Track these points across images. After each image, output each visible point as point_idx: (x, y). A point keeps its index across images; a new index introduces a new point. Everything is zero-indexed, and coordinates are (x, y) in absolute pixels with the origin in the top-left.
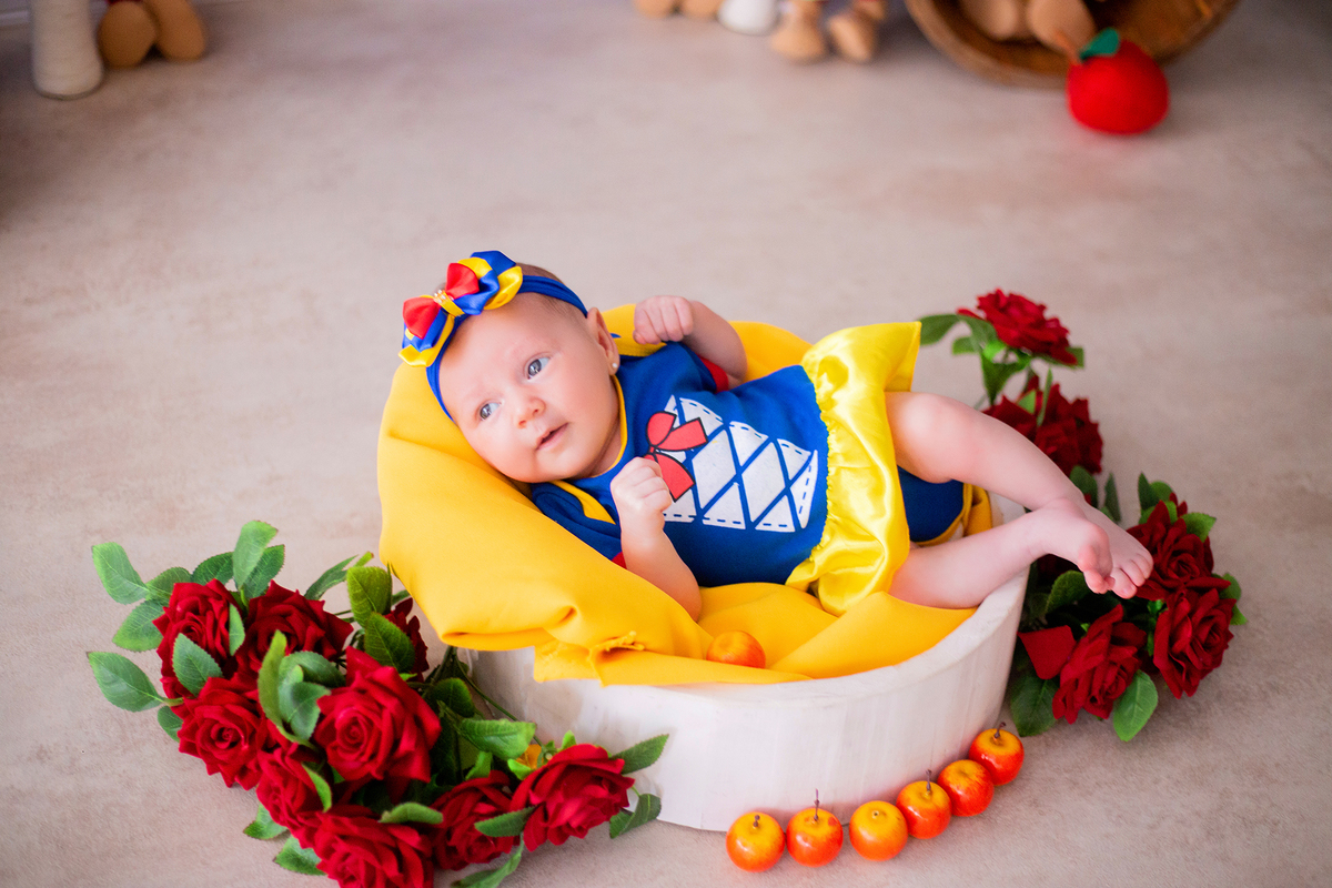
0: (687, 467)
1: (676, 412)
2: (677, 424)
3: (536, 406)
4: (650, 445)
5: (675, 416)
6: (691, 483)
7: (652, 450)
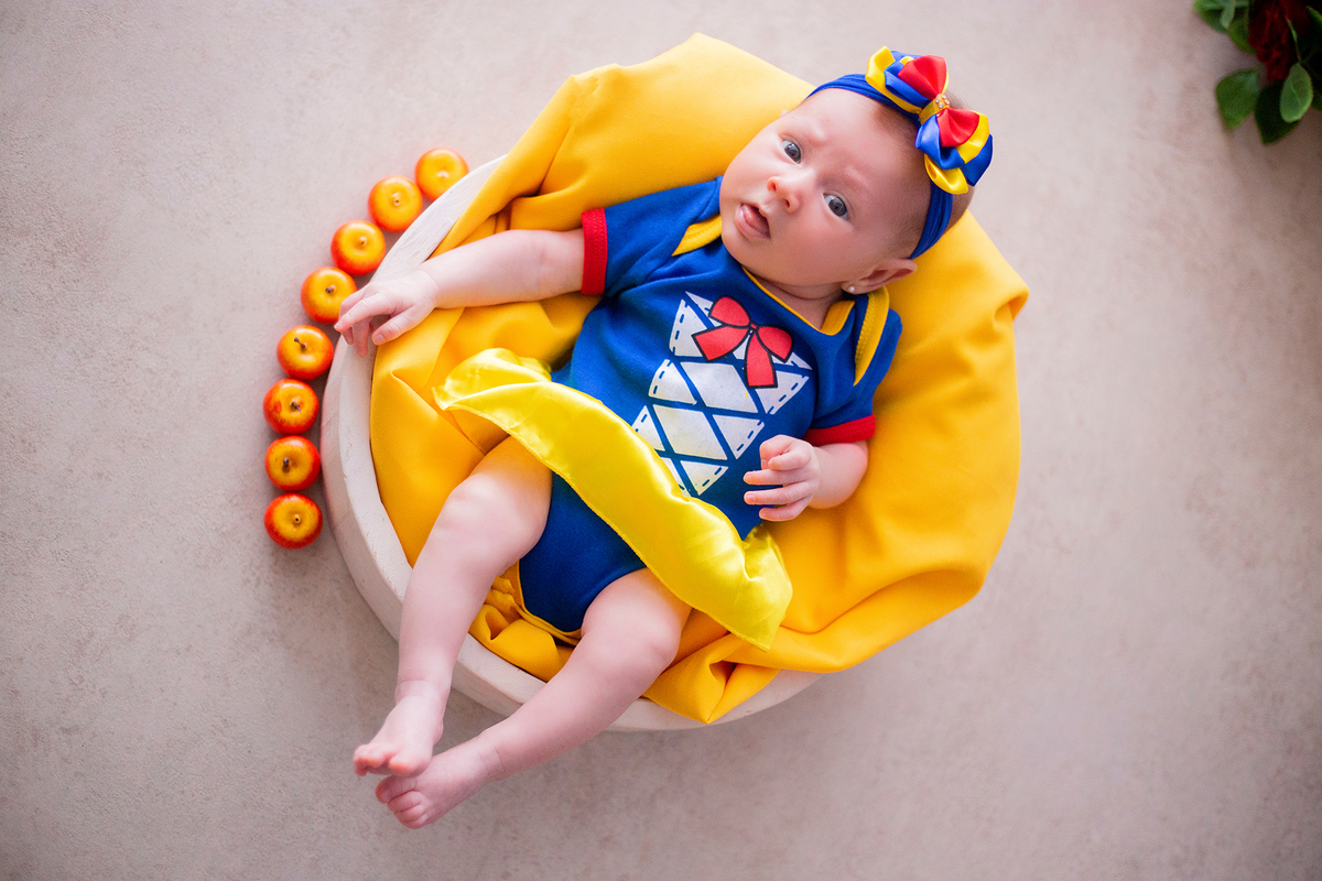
0: (727, 358)
1: (789, 363)
2: (776, 360)
3: (794, 201)
4: (759, 326)
5: (785, 361)
6: (709, 358)
7: (753, 326)
